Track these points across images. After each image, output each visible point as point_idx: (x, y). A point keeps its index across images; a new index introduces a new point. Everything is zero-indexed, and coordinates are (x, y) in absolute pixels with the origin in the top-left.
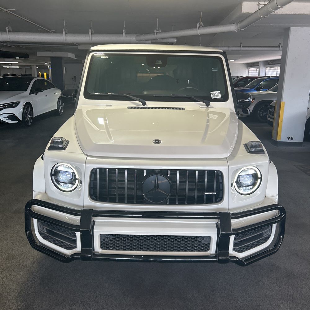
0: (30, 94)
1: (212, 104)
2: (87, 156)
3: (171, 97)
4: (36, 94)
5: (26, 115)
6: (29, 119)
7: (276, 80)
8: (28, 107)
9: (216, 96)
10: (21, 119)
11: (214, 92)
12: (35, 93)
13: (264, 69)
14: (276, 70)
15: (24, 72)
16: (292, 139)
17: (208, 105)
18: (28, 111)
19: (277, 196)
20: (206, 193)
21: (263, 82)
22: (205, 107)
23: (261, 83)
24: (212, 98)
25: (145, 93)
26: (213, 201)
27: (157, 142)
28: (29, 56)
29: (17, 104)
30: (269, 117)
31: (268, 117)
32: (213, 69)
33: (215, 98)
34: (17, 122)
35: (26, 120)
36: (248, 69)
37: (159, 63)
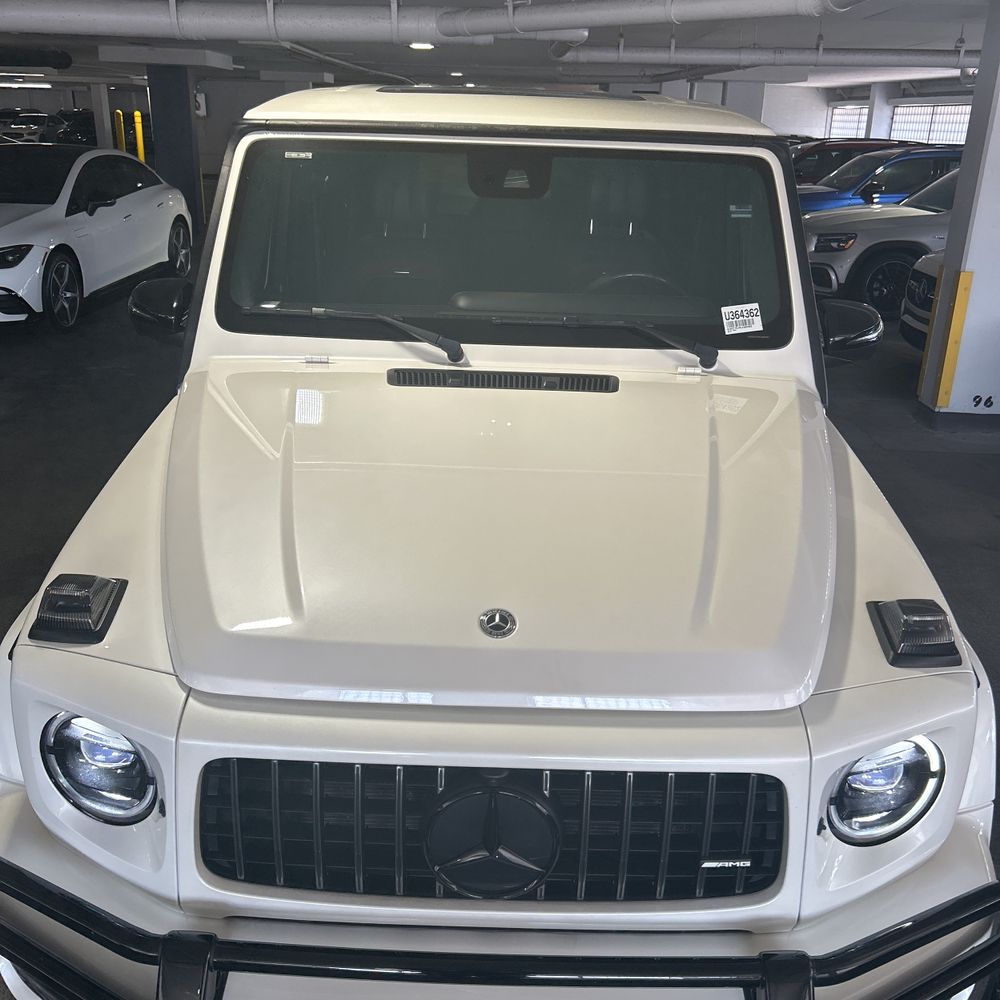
0: (67, 215)
1: (725, 357)
2: (189, 691)
3: (564, 327)
4: (91, 214)
5: (57, 293)
6: (67, 306)
7: (932, 161)
8: (63, 263)
9: (744, 323)
10: (37, 305)
11: (733, 308)
12: (86, 210)
13: (887, 111)
14: (929, 118)
15: (66, 104)
16: (989, 402)
17: (708, 361)
18: (61, 277)
19: (993, 806)
20: (706, 865)
21: (885, 168)
22: (699, 370)
23: (879, 170)
24: (727, 333)
25: (462, 302)
26: (734, 888)
27: (498, 624)
28: (71, 60)
29: (19, 253)
30: (908, 311)
31: (902, 309)
32: (733, 208)
33: (739, 331)
34: (22, 317)
35: (56, 311)
36: (831, 109)
37: (518, 181)
